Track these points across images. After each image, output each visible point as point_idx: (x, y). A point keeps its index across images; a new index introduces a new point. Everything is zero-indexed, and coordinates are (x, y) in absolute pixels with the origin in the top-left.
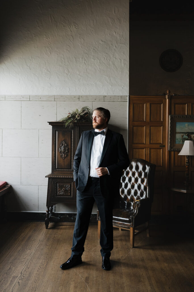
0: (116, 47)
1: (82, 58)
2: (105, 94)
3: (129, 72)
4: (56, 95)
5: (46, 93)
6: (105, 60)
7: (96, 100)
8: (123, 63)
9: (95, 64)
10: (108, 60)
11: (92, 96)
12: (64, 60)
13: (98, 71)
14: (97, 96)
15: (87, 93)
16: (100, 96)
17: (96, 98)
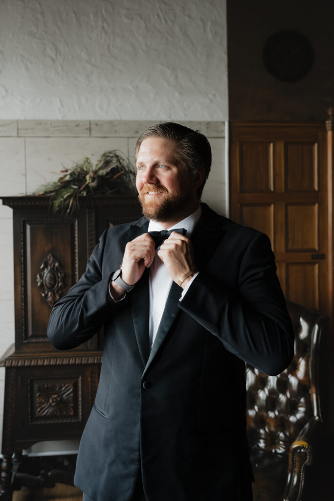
1: (96, 15)
3: (226, 56)
4: (23, 118)
6: (161, 23)
8: (211, 31)
9: (131, 31)
11: (126, 123)
13: (143, 50)
14: (140, 123)
15: (113, 116)
17: (139, 129)
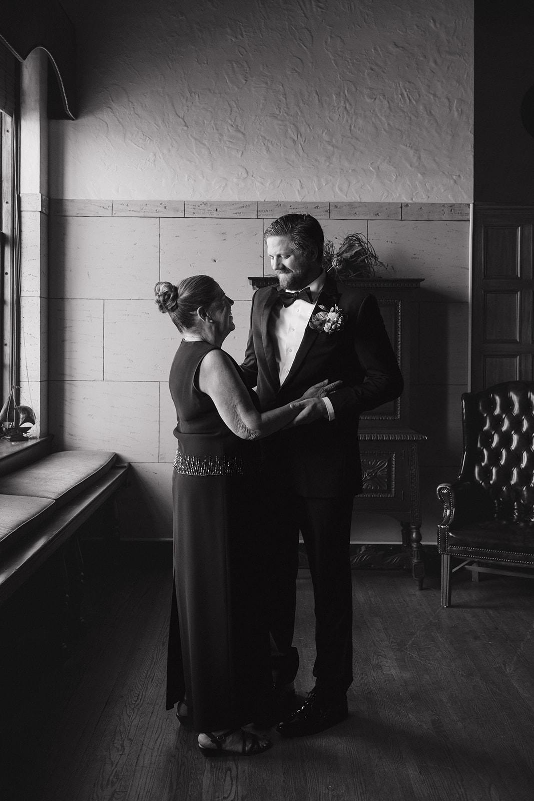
0: (435, 62)
1: (338, 95)
2: (405, 199)
3: (473, 136)
4: (262, 200)
5: (233, 196)
6: (405, 102)
7: (377, 217)
8: (457, 110)
9: (374, 111)
10: (414, 102)
11: (365, 204)
12: (286, 99)
13: (385, 130)
14: (380, 205)
15: (354, 197)
16: (389, 203)
17: (379, 211)
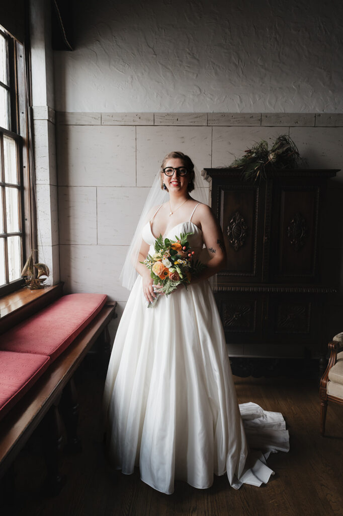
2: (318, 111)
4: (212, 112)
5: (189, 108)
7: (297, 125)
10: (329, 33)
11: (289, 115)
12: (230, 32)
13: (305, 56)
14: (299, 115)
15: (280, 109)
16: (306, 114)
17: (298, 120)
